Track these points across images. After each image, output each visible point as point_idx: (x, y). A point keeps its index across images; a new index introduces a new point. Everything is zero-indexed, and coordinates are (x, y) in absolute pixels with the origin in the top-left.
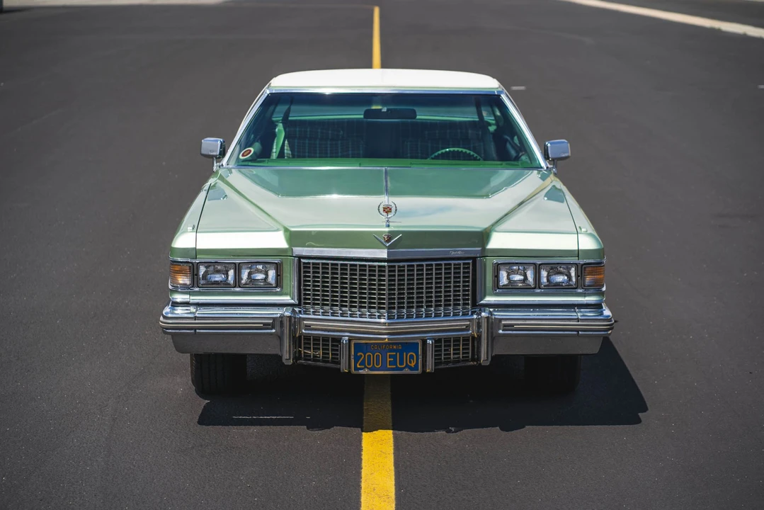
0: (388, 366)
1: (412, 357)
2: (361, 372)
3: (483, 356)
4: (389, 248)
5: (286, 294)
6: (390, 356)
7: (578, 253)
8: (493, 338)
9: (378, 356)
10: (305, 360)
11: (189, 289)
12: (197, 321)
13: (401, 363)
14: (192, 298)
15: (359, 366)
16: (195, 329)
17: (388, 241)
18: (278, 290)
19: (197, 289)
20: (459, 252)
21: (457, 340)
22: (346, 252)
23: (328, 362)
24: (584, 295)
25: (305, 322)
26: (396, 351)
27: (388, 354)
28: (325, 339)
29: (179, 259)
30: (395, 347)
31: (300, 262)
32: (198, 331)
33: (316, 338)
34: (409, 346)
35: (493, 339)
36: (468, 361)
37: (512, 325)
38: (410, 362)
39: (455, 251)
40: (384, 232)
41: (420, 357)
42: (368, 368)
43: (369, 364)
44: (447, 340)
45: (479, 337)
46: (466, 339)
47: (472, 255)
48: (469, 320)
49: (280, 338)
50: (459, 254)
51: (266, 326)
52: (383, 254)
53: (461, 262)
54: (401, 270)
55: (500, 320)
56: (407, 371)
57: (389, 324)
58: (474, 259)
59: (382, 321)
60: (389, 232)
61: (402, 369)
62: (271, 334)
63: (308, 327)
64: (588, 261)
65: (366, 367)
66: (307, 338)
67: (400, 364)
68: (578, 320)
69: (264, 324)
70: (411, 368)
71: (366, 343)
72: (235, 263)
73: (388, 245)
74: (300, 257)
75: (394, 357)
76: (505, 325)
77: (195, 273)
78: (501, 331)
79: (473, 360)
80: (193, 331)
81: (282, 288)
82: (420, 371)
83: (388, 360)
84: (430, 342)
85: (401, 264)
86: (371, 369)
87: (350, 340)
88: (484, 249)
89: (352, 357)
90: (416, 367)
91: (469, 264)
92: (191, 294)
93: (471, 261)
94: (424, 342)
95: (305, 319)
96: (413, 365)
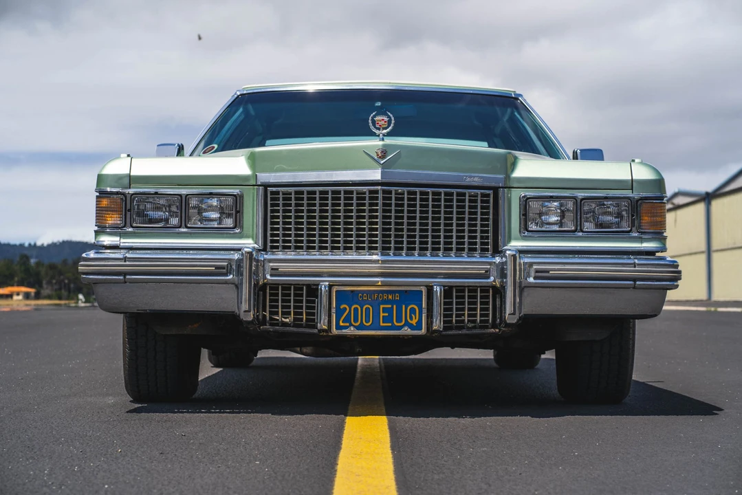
0: (382, 324)
1: (413, 311)
2: (345, 332)
3: (509, 308)
4: (384, 166)
5: (247, 237)
6: (385, 310)
7: (631, 184)
8: (522, 288)
9: (367, 309)
10: (271, 325)
11: (120, 228)
12: (127, 263)
13: (399, 320)
14: (122, 240)
15: (341, 324)
16: (125, 274)
17: (383, 157)
18: (237, 231)
19: (130, 230)
20: (476, 179)
21: (473, 289)
22: (327, 175)
23: (301, 326)
24: (641, 240)
25: (271, 264)
26: (391, 302)
27: (382, 306)
28: (298, 287)
29: (109, 189)
30: (390, 297)
31: (266, 191)
32: (128, 277)
33: (286, 287)
34: (409, 296)
35: (522, 290)
36: (487, 327)
37: (547, 271)
38: (411, 318)
39: (470, 177)
40: (378, 145)
41: (425, 311)
42: (354, 326)
43: (356, 320)
44: (461, 289)
45: (503, 287)
46: (485, 289)
47: (493, 184)
48: (490, 264)
49: (238, 287)
50: (476, 181)
51: (220, 270)
52: (376, 175)
53: (479, 192)
54: (400, 198)
55: (531, 264)
56: (406, 331)
57: (384, 262)
58: (496, 190)
59: (375, 257)
60: (384, 145)
61: (399, 328)
62: (226, 282)
63: (275, 272)
64: (644, 195)
65: (351, 325)
66: (274, 286)
67: (397, 322)
68: (635, 265)
69: (217, 267)
70: (412, 327)
71: (352, 291)
72: (180, 195)
73: (382, 162)
74: (266, 186)
75: (390, 311)
76: (537, 271)
77: (128, 207)
78: (531, 280)
79: (494, 326)
80: (122, 278)
81: (242, 227)
82: (423, 331)
83: (382, 314)
84: (437, 289)
85: (400, 190)
86: (358, 328)
87: (330, 287)
88: (508, 177)
89: (334, 310)
90: (419, 326)
91: (488, 195)
92: (122, 235)
93: (491, 192)
94: (430, 289)
95: (271, 261)
96: (414, 322)
